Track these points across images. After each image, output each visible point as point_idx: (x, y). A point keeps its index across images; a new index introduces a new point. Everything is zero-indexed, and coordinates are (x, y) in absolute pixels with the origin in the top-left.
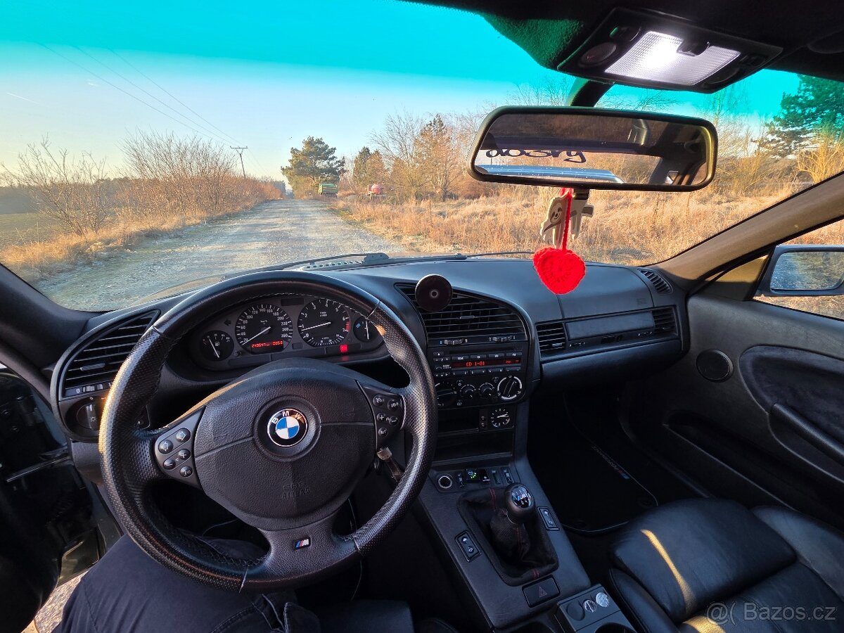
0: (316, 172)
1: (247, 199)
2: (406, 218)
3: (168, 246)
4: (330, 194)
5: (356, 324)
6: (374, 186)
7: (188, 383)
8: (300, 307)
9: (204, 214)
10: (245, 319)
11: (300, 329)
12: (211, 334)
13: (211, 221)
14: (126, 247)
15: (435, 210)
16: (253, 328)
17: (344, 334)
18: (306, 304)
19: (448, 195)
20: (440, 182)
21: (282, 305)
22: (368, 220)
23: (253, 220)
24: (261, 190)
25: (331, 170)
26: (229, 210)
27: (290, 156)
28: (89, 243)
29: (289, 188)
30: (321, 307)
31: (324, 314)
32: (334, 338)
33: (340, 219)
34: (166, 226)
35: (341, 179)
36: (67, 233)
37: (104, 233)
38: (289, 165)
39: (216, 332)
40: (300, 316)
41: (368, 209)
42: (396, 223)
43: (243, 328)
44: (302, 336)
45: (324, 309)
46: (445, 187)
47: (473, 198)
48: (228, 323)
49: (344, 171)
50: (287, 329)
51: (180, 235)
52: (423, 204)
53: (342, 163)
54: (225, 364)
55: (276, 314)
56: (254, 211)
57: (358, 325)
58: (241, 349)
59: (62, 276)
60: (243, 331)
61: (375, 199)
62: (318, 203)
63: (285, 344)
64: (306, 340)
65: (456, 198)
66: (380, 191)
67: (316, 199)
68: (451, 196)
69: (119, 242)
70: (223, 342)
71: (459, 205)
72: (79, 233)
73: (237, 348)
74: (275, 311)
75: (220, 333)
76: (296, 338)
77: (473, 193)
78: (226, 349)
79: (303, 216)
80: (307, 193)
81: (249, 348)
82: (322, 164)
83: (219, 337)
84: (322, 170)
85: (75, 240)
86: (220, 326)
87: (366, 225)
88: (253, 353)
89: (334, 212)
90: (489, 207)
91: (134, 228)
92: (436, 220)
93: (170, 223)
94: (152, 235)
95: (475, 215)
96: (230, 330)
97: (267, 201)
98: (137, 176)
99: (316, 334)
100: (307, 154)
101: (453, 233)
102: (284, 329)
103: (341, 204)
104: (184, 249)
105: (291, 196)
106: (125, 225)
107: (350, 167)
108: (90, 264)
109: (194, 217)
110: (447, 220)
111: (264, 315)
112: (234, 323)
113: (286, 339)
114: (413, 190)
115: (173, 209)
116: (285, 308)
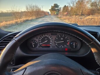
0: (55, 10)
1: (43, 15)
2: (73, 19)
3: (29, 22)
4: (57, 14)
5: (71, 43)
6: (66, 13)
7: (25, 54)
8: (56, 36)
9: (35, 17)
10: (41, 37)
11: (55, 42)
12: (33, 40)
13: (37, 18)
14: (23, 22)
15: (80, 18)
16: (43, 40)
17: (67, 45)
18: (58, 35)
19: (82, 15)
20: (81, 12)
21: (51, 35)
22: (65, 19)
23: (43, 19)
24: (45, 13)
25: (58, 10)
26: (40, 17)
27: (51, 7)
28: (18, 21)
29: (50, 13)
30: (61, 37)
31: (62, 39)
32: (64, 46)
33: (59, 19)
34: (30, 19)
35: (60, 11)
36: (16, 19)
37: (20, 20)
38: (51, 9)
39: (34, 40)
40: (56, 39)
41: (65, 17)
42: (70, 20)
43: (41, 40)
44: (55, 44)
45: (62, 37)
46: (82, 13)
47: (88, 15)
48: (37, 38)
49: (60, 10)
50: (52, 42)
51: (31, 20)
52: (76, 16)
53: (60, 8)
54: (35, 49)
55: (49, 37)
56: (44, 17)
57: (72, 43)
58: (39, 45)
59: (14, 26)
60: (40, 41)
61: (66, 15)
62: (55, 16)
63: (51, 46)
64: (56, 45)
65: (84, 15)
66: (67, 14)
67: (55, 15)
68: (83, 15)
69: (22, 21)
70: (35, 43)
71: (85, 17)
72: (17, 19)
73: (38, 45)
74: (49, 36)
75: (35, 40)
76: (53, 45)
77: (88, 14)
78: (36, 45)
79: (52, 18)
80: (53, 14)
81: (41, 45)
82: (56, 9)
83: (35, 42)
84: (56, 10)
85: (17, 20)
86: (35, 39)
87: (64, 20)
88: (42, 47)
89: (58, 17)
90: (93, 17)
91: (25, 19)
92: (80, 20)
93: (30, 18)
94: (27, 20)
95: (89, 19)
96: (37, 40)
97: (46, 15)
98: (26, 11)
99: (59, 44)
100: (54, 7)
101: (84, 23)
102: (51, 42)
103: (59, 16)
104: (32, 23)
105: (50, 15)
106: (24, 18)
107: (62, 9)
108: (18, 24)
109: (34, 18)
110: (82, 20)
111: (46, 37)
112: (38, 38)
113: (51, 44)
114: (75, 13)
115: (31, 16)
116: (52, 36)
